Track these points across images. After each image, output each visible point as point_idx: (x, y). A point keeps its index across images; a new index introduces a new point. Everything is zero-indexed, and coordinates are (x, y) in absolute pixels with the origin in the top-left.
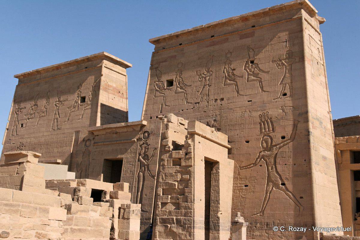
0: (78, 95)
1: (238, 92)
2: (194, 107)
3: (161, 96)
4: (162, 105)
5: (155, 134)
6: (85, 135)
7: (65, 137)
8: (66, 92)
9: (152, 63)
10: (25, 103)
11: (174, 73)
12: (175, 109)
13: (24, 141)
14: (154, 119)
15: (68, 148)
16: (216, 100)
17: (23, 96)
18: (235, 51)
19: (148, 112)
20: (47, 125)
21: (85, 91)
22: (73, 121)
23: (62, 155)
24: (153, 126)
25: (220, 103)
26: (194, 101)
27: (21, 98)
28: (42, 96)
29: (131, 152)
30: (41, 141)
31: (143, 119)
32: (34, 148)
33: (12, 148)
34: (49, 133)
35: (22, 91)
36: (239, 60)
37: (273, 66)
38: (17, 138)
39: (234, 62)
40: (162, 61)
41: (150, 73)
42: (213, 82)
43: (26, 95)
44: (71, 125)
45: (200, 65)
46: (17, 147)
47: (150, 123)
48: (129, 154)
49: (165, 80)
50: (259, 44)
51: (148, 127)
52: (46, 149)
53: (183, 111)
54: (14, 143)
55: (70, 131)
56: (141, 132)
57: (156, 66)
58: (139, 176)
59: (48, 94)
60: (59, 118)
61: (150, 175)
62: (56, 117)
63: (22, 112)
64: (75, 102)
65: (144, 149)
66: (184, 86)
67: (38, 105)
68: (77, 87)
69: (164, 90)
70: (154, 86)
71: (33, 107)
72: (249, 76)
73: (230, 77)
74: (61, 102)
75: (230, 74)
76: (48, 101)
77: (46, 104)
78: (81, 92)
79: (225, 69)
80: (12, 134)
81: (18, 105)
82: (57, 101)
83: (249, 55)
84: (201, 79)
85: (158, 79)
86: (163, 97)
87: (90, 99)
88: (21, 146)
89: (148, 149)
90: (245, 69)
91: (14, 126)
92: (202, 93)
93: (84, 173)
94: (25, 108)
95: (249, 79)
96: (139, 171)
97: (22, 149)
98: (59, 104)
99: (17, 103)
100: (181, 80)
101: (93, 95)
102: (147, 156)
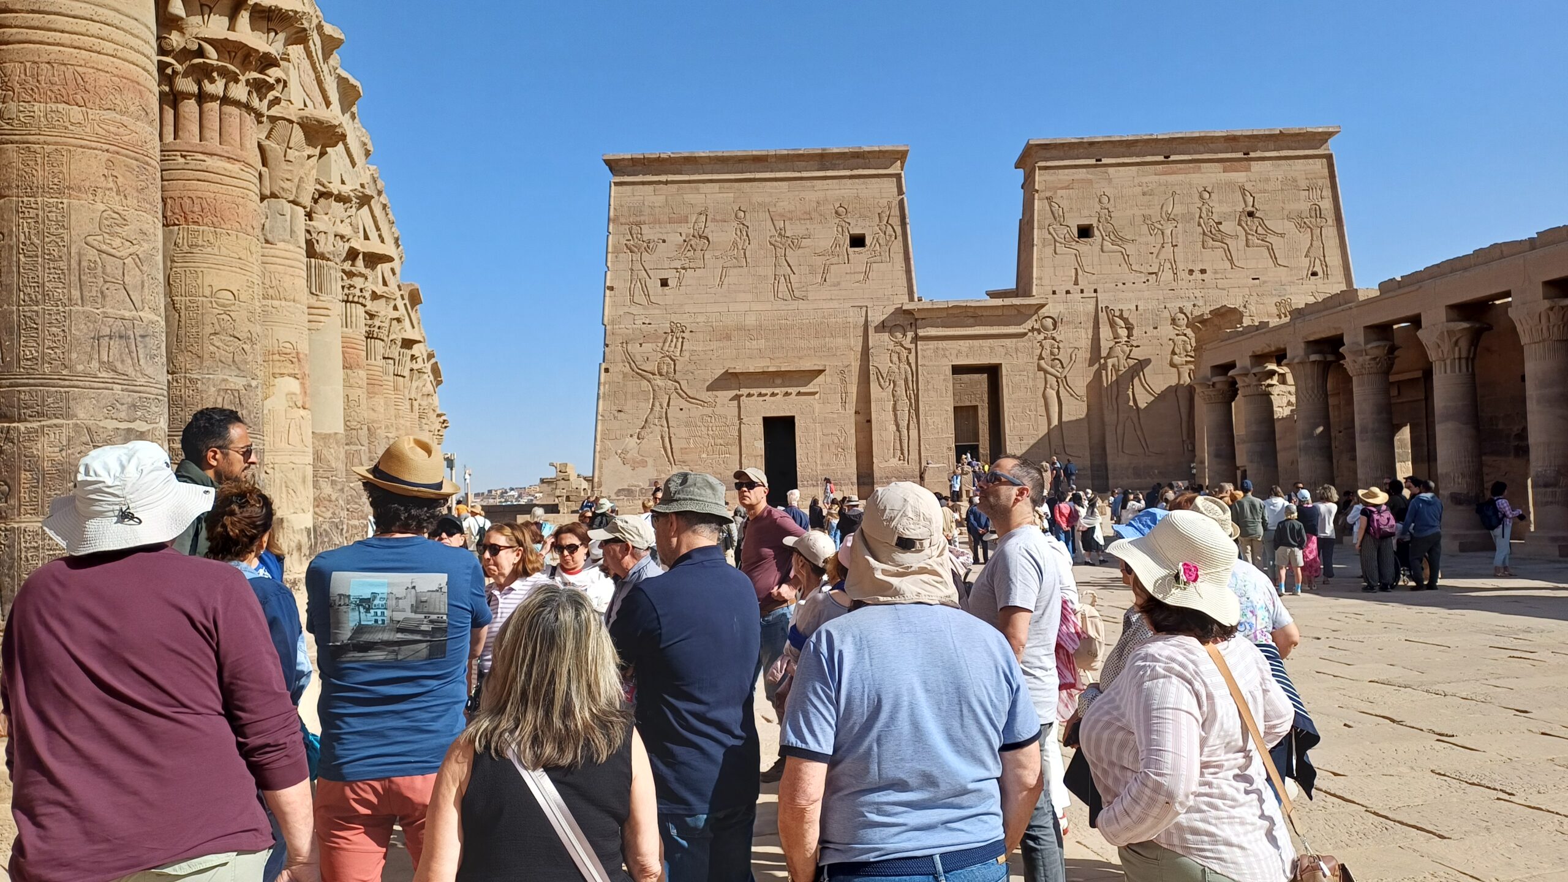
0: (840, 229)
1: (1231, 261)
2: (1148, 280)
3: (1071, 254)
4: (1076, 269)
5: (1068, 323)
6: (885, 316)
7: (824, 317)
8: (800, 219)
9: (1037, 187)
10: (660, 230)
11: (1094, 214)
12: (1108, 280)
13: (685, 320)
14: (1061, 294)
15: (840, 341)
16: (1191, 272)
17: (647, 211)
18: (1216, 191)
19: (1046, 282)
20: (756, 288)
21: (861, 223)
22: (839, 284)
23: (826, 354)
24: (1061, 308)
25: (1200, 276)
26: (1146, 269)
27: (640, 216)
28: (718, 218)
29: (1019, 354)
30: (747, 322)
31: (1034, 293)
32: (728, 337)
33: (645, 334)
34: (768, 306)
35: (636, 198)
36: (1226, 209)
37: (1289, 227)
38: (657, 311)
39: (1218, 210)
40: (1060, 186)
41: (1036, 207)
42: (1180, 240)
43: (657, 210)
44: (835, 292)
45: (1149, 206)
46: (661, 332)
47: (1055, 302)
48: (1015, 356)
49: (1074, 224)
50: (1260, 186)
51: (1052, 309)
52: (767, 340)
53: (1124, 284)
54: (647, 322)
55: (835, 304)
56: (1035, 317)
57: (1048, 194)
58: (1044, 396)
59: (739, 216)
60: (792, 276)
61: (1072, 395)
62: (780, 272)
63: (654, 250)
64: (836, 244)
65: (1049, 349)
66: (1119, 239)
67: (710, 239)
68: (834, 211)
69: (1074, 243)
70: (1050, 233)
71: (692, 242)
72: (1250, 237)
73: (1213, 235)
74: (789, 240)
75: (1213, 230)
76: (745, 234)
77: (738, 239)
78: (849, 224)
79: (1201, 220)
80: (632, 301)
81: (633, 232)
82: (774, 236)
83: (1245, 202)
84: (1153, 230)
85: (1055, 219)
86: (1076, 255)
87: (881, 241)
88: (676, 331)
89: (1058, 348)
90: (1239, 224)
91: (634, 282)
92: (1160, 257)
93: (901, 391)
94: (664, 241)
95: (1251, 242)
96: (1045, 389)
97: (683, 338)
98: (782, 243)
99: (627, 227)
100: (1110, 228)
101: (887, 233)
102: (1057, 362)
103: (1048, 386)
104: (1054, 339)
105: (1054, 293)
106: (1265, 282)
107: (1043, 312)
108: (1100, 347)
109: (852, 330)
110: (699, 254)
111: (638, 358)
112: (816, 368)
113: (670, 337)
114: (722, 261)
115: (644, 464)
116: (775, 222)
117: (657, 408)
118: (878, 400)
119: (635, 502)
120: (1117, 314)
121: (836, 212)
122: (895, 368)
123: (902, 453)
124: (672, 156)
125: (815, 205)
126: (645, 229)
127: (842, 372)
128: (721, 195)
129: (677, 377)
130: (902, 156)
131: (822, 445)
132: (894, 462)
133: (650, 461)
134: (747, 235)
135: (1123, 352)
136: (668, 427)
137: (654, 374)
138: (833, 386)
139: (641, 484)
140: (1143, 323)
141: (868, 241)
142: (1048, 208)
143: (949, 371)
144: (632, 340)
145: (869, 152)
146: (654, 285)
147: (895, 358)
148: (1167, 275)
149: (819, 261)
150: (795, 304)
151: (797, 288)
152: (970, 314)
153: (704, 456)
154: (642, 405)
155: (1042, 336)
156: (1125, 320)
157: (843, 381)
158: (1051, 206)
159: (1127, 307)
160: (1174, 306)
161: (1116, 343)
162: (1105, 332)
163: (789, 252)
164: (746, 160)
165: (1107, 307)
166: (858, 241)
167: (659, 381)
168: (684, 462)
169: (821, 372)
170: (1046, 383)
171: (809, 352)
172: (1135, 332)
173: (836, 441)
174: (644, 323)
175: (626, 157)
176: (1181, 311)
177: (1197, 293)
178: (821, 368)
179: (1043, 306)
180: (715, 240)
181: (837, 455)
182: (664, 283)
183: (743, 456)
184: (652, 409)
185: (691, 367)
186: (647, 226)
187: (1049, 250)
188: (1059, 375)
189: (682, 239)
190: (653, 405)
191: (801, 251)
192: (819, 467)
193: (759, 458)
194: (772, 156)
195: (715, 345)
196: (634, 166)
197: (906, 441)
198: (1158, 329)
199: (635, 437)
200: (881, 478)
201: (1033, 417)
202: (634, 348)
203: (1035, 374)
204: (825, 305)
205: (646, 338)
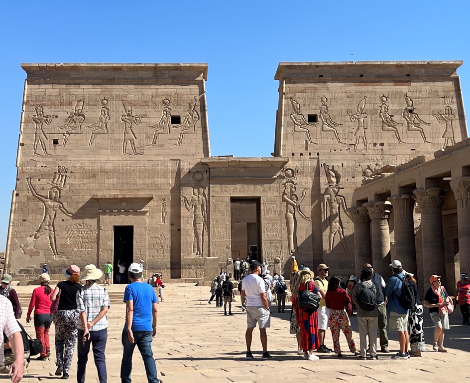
0: (165, 112)
1: (399, 139)
2: (349, 149)
3: (304, 131)
4: (306, 141)
5: (302, 173)
6: (191, 167)
7: (153, 166)
8: (141, 106)
9: (284, 91)
10: (55, 110)
11: (318, 108)
12: (326, 148)
13: (68, 165)
14: (297, 156)
15: (163, 180)
16: (375, 144)
17: (47, 98)
18: (390, 96)
19: (288, 148)
20: (112, 146)
21: (178, 109)
22: (163, 145)
23: (154, 188)
24: (297, 164)
25: (380, 147)
26: (348, 141)
27: (43, 101)
28: (91, 103)
29: (272, 191)
30: (106, 168)
31: (281, 155)
32: (94, 176)
33: (42, 173)
34: (120, 158)
35: (40, 90)
36: (396, 107)
37: (433, 119)
38: (51, 160)
39: (392, 108)
40: (298, 91)
41: (283, 103)
42: (369, 125)
43: (53, 98)
44: (162, 151)
45: (350, 105)
46: (53, 172)
47: (293, 160)
48: (269, 192)
49: (306, 113)
50: (417, 94)
51: (291, 164)
52: (118, 178)
53: (335, 150)
54: (44, 166)
55: (160, 158)
56: (282, 169)
57: (291, 95)
58: (287, 218)
59: (104, 103)
60: (135, 139)
61: (302, 217)
62: (127, 136)
63: (50, 122)
64: (163, 121)
65: (289, 188)
66: (333, 124)
67: (85, 116)
68: (162, 101)
69: (306, 125)
70: (291, 119)
71: (74, 118)
72: (410, 125)
73: (389, 123)
74: (134, 118)
75: (388, 119)
76: (107, 113)
77: (103, 117)
78: (171, 110)
79: (382, 114)
80: (35, 153)
81: (38, 110)
82: (125, 115)
83: (408, 104)
84: (353, 119)
85: (295, 110)
86: (307, 133)
87: (190, 121)
88: (63, 172)
89: (295, 188)
90: (404, 117)
91: (37, 141)
92: (357, 135)
93: (199, 213)
94: (57, 117)
95: (410, 127)
96: (287, 212)
97: (66, 176)
98: (130, 119)
99: (34, 107)
100: (328, 117)
101: (194, 116)
102: (294, 196)
103: (289, 211)
104: (293, 182)
105: (293, 154)
106: (419, 152)
107: (287, 166)
108: (320, 188)
109: (170, 174)
110: (78, 124)
111: (37, 187)
112: (147, 196)
113: (58, 176)
114: (92, 129)
115: (37, 253)
116: (126, 107)
117: (48, 219)
118: (185, 217)
119: (32, 277)
120: (331, 168)
121: (164, 102)
122: (196, 198)
123: (199, 250)
124: (63, 65)
125: (150, 97)
126: (46, 109)
127: (164, 199)
128: (93, 90)
129: (61, 200)
130: (204, 70)
131: (150, 244)
132: (193, 256)
133: (42, 252)
134: (108, 115)
135: (334, 191)
136: (54, 231)
137: (46, 198)
138: (157, 208)
139: (35, 266)
140: (346, 174)
141: (182, 121)
142: (290, 103)
143: (228, 200)
144: (34, 176)
145: (184, 67)
146: (49, 143)
147: (196, 191)
148: (360, 146)
149: (152, 131)
150: (137, 157)
151: (138, 148)
152: (242, 166)
153: (76, 249)
154: (38, 216)
155: (285, 181)
156: (335, 172)
157: (164, 205)
158: (292, 103)
159: (337, 164)
160: (365, 165)
161: (330, 186)
162: (323, 179)
163: (134, 125)
164: (109, 69)
165: (325, 164)
166: (176, 120)
167: (50, 203)
168: (63, 253)
169: (151, 199)
170: (287, 209)
171: (144, 187)
172: (342, 180)
173: (158, 241)
174: (42, 166)
175: (35, 65)
176: (369, 168)
177: (379, 157)
178: (150, 196)
179: (286, 162)
180: (88, 116)
181: (158, 251)
182: (56, 142)
183: (100, 250)
184: (44, 220)
185: (70, 194)
186: (47, 107)
187: (291, 129)
188: (295, 204)
189: (68, 116)
190: (45, 217)
191: (141, 125)
192: (147, 258)
193: (110, 252)
194: (125, 67)
195: (85, 181)
196: (40, 70)
197: (201, 243)
198: (355, 178)
199: (33, 237)
200: (185, 265)
201: (279, 229)
202: (35, 182)
203: (281, 204)
204: (154, 158)
205: (43, 175)
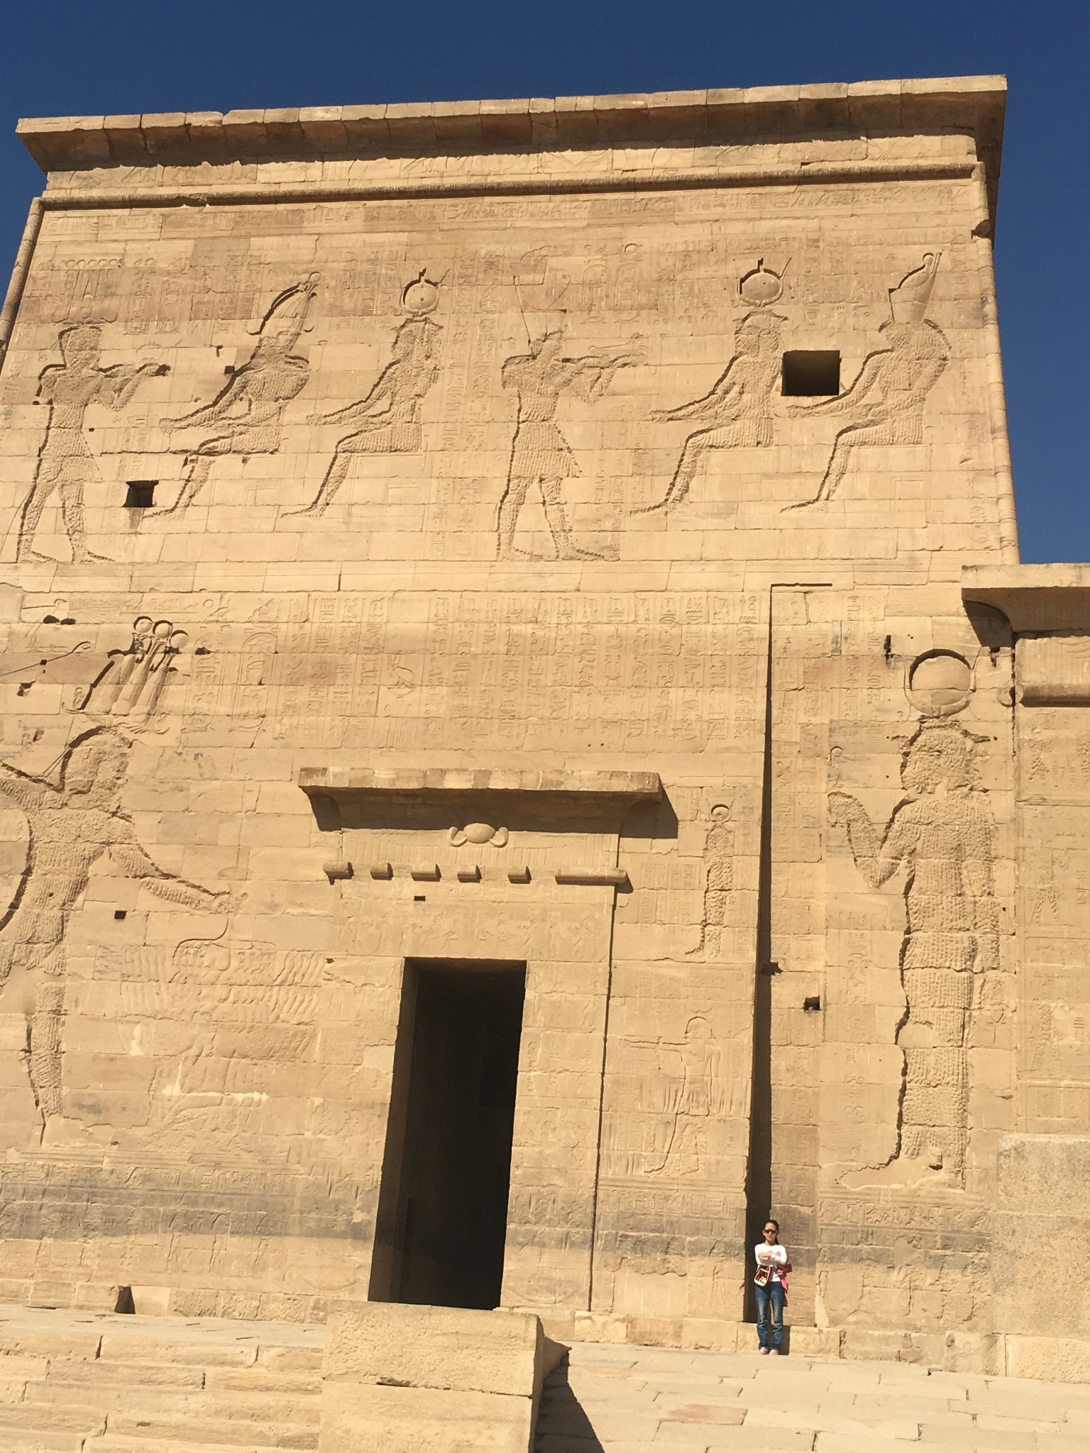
0: (751, 337)
6: (900, 626)
10: (158, 339)
13: (191, 613)
15: (723, 702)
17: (128, 284)
20: (442, 517)
21: (825, 316)
23: (666, 745)
27: (102, 297)
28: (348, 304)
30: (397, 627)
32: (324, 675)
33: (47, 654)
34: (475, 577)
38: (103, 584)
43: (156, 282)
44: (721, 537)
54: (61, 616)
55: (710, 577)
59: (417, 298)
60: (571, 480)
62: (529, 467)
63: (125, 395)
64: (734, 383)
67: (312, 364)
68: (733, 283)
71: (251, 375)
74: (574, 371)
76: (427, 348)
77: (402, 367)
78: (785, 321)
80: (25, 549)
81: (70, 342)
82: (522, 357)
87: (889, 376)
88: (151, 647)
91: (41, 491)
94: (163, 370)
97: (171, 672)
98: (547, 376)
99: (59, 328)
101: (915, 352)
110: (267, 408)
112: (617, 784)
113: (127, 665)
116: (533, 316)
121: (743, 287)
122: (922, 807)
125: (671, 262)
126: (113, 335)
127: (718, 812)
128: (367, 237)
129: (124, 800)
134: (434, 354)
137: (49, 788)
138: (679, 862)
146: (106, 501)
149: (671, 436)
150: (576, 572)
151: (582, 522)
163: (571, 406)
166: (811, 376)
171: (604, 735)
173: (675, 1068)
174: (48, 620)
178: (637, 788)
180: (330, 365)
182: (140, 495)
185: (179, 770)
186: (119, 326)
189: (220, 365)
191: (607, 404)
204: (674, 577)
205: (45, 667)
